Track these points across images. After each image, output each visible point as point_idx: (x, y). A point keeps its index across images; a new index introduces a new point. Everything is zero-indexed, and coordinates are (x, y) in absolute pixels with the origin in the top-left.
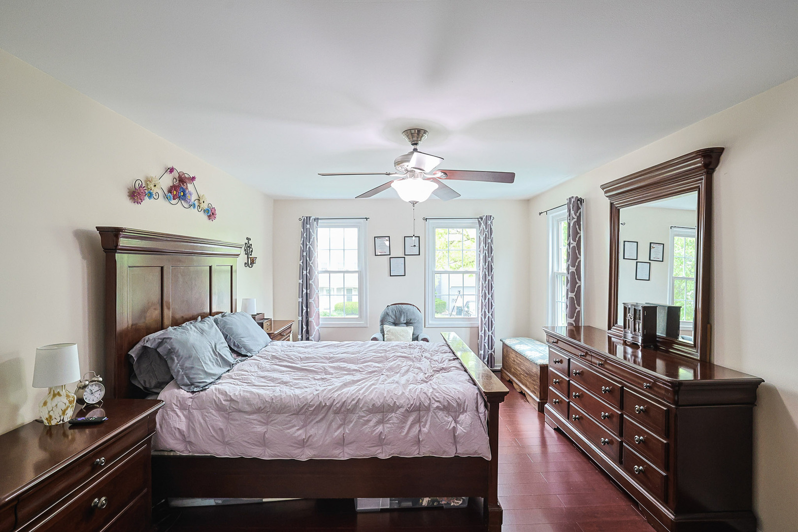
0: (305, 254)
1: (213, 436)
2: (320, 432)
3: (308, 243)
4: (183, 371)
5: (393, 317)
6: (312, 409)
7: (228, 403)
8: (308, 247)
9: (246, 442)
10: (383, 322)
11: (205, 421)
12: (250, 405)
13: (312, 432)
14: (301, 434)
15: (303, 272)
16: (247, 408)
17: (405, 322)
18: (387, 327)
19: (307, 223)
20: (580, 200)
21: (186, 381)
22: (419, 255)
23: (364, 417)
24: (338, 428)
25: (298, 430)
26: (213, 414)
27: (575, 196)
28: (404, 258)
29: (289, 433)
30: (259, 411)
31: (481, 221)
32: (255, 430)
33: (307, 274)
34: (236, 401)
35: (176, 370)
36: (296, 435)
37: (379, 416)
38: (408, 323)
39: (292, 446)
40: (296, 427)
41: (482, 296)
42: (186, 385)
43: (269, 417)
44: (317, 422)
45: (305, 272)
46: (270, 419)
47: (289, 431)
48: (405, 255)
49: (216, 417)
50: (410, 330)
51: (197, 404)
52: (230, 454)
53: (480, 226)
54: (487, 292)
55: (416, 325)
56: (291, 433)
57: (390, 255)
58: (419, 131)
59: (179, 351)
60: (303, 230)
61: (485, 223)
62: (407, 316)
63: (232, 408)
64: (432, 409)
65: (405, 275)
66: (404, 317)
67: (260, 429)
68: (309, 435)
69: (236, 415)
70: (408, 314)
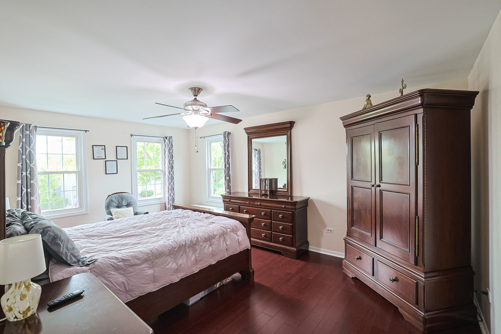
0: (24, 157)
1: (119, 290)
2: (185, 261)
3: (27, 147)
4: (69, 252)
5: (117, 202)
6: (176, 249)
7: (121, 263)
8: (28, 151)
9: (144, 284)
10: (108, 207)
11: (110, 281)
12: (138, 259)
13: (180, 262)
14: (174, 266)
15: (22, 174)
16: (138, 262)
17: (126, 204)
18: (113, 210)
19: (26, 130)
20: (229, 133)
21: (74, 259)
22: (127, 159)
23: (203, 245)
24: (192, 255)
25: (172, 264)
26: (114, 275)
27: (228, 131)
28: (117, 161)
29: (169, 267)
30: (146, 261)
31: (166, 139)
32: (147, 273)
33: (26, 175)
34: (127, 260)
35: (64, 253)
36: (173, 267)
37: (209, 243)
38: (128, 205)
39: (172, 275)
40: (170, 262)
41: (168, 184)
42: (75, 263)
43: (152, 263)
44: (181, 256)
45: (24, 174)
46: (154, 264)
47: (168, 266)
48: (117, 159)
49: (117, 275)
50: (131, 209)
51: (96, 272)
52: (131, 298)
53: (165, 142)
54: (171, 181)
55: (134, 205)
56: (170, 267)
57: (105, 159)
58: (199, 89)
59: (61, 236)
60: (21, 135)
61: (168, 140)
62: (127, 201)
63: (126, 266)
64: (228, 232)
65: (117, 173)
66: (125, 202)
67: (150, 272)
68: (179, 265)
69: (131, 269)
70: (128, 199)
